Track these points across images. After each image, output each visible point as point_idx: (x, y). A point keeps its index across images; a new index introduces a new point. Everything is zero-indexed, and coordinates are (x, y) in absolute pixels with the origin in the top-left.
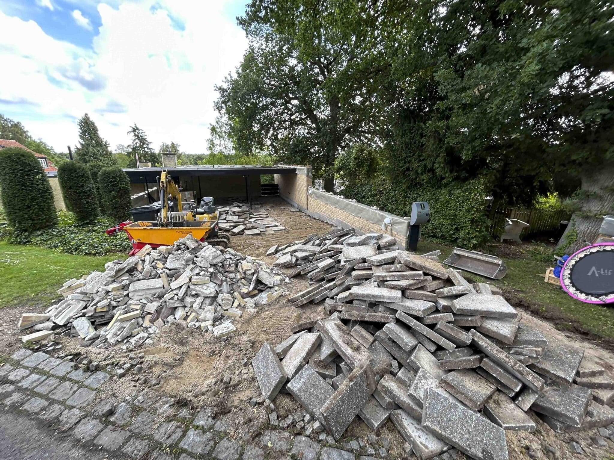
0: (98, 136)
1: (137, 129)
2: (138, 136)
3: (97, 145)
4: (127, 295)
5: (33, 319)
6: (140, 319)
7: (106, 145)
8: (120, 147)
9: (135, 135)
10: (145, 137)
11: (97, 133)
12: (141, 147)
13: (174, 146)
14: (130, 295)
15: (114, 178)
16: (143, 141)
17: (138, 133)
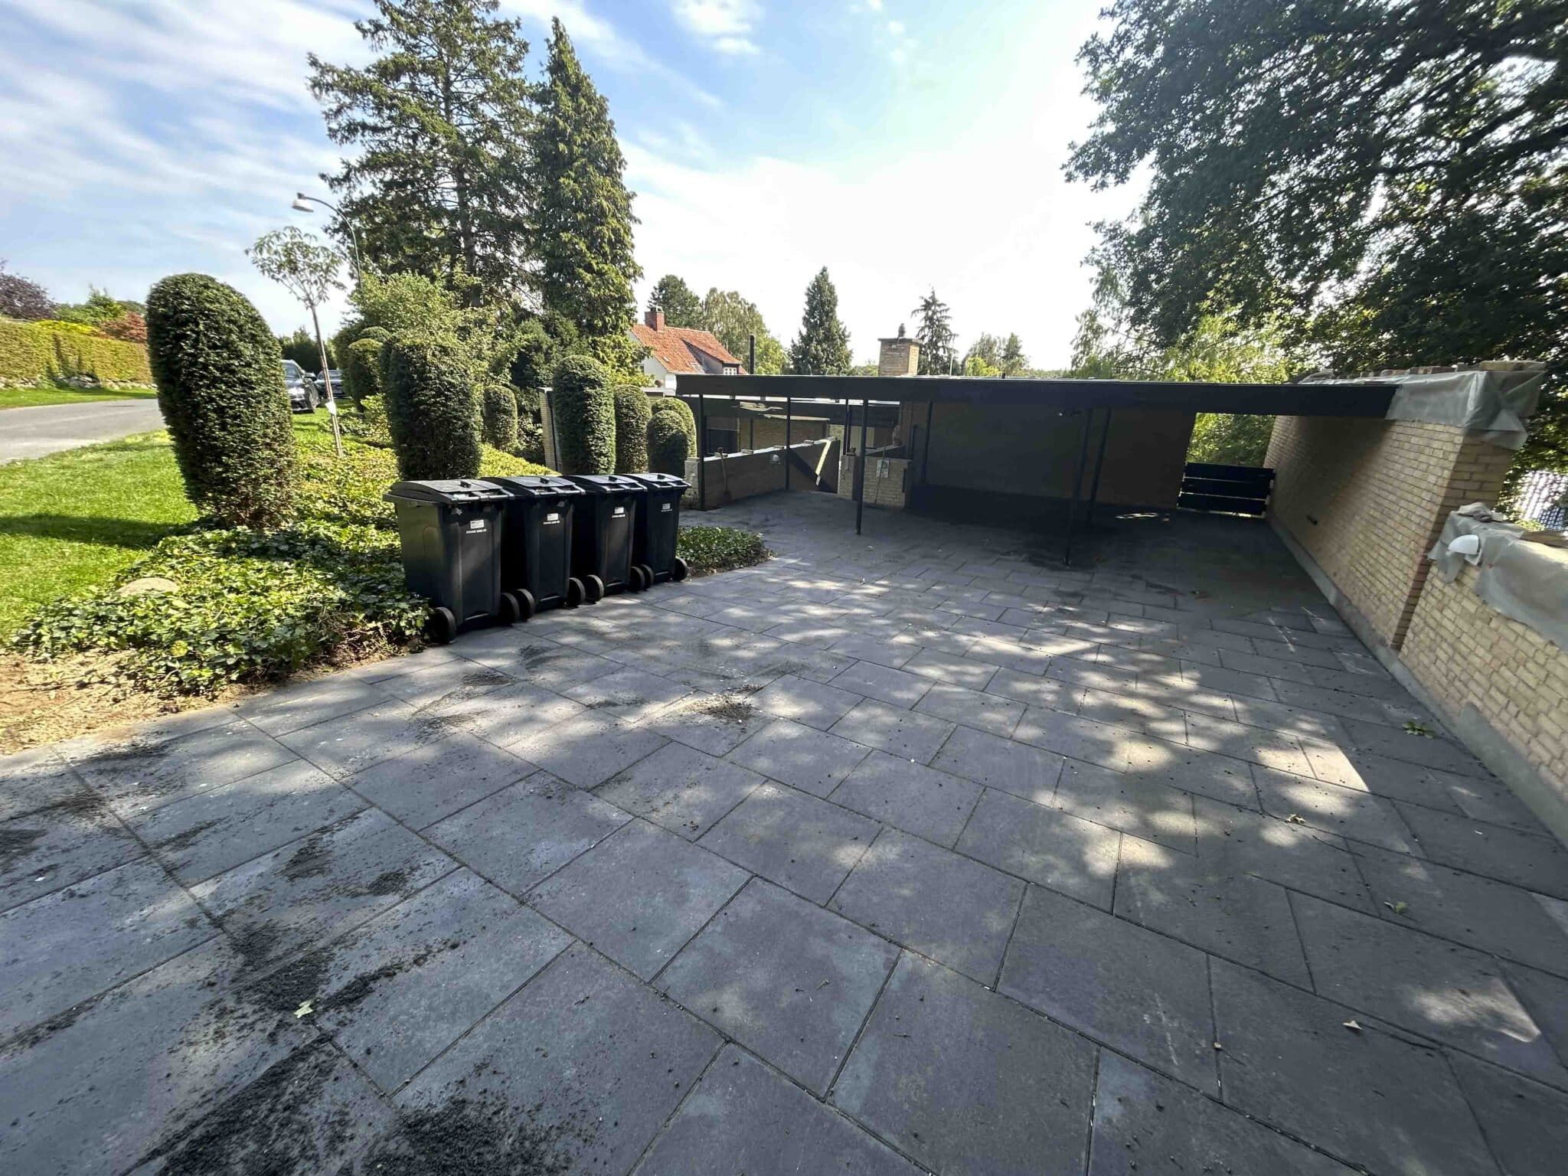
0: (833, 318)
1: (934, 302)
2: (931, 319)
3: (827, 338)
7: (843, 339)
11: (832, 310)
13: (1013, 345)
16: (939, 330)
17: (934, 313)
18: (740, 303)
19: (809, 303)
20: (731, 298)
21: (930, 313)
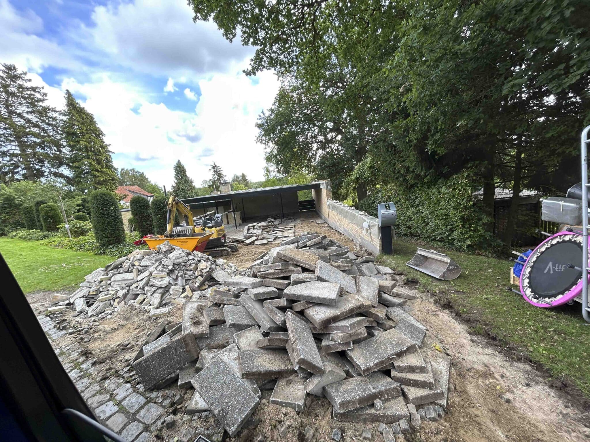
0: (186, 176)
1: (216, 166)
2: (216, 172)
3: (185, 182)
4: (110, 284)
5: (59, 298)
6: (112, 301)
7: (191, 182)
8: (205, 182)
9: (214, 171)
10: (221, 172)
11: (185, 174)
12: (219, 180)
13: (244, 176)
14: (112, 284)
15: (160, 204)
16: (219, 174)
17: (216, 170)
18: (136, 172)
19: (176, 172)
20: (132, 172)
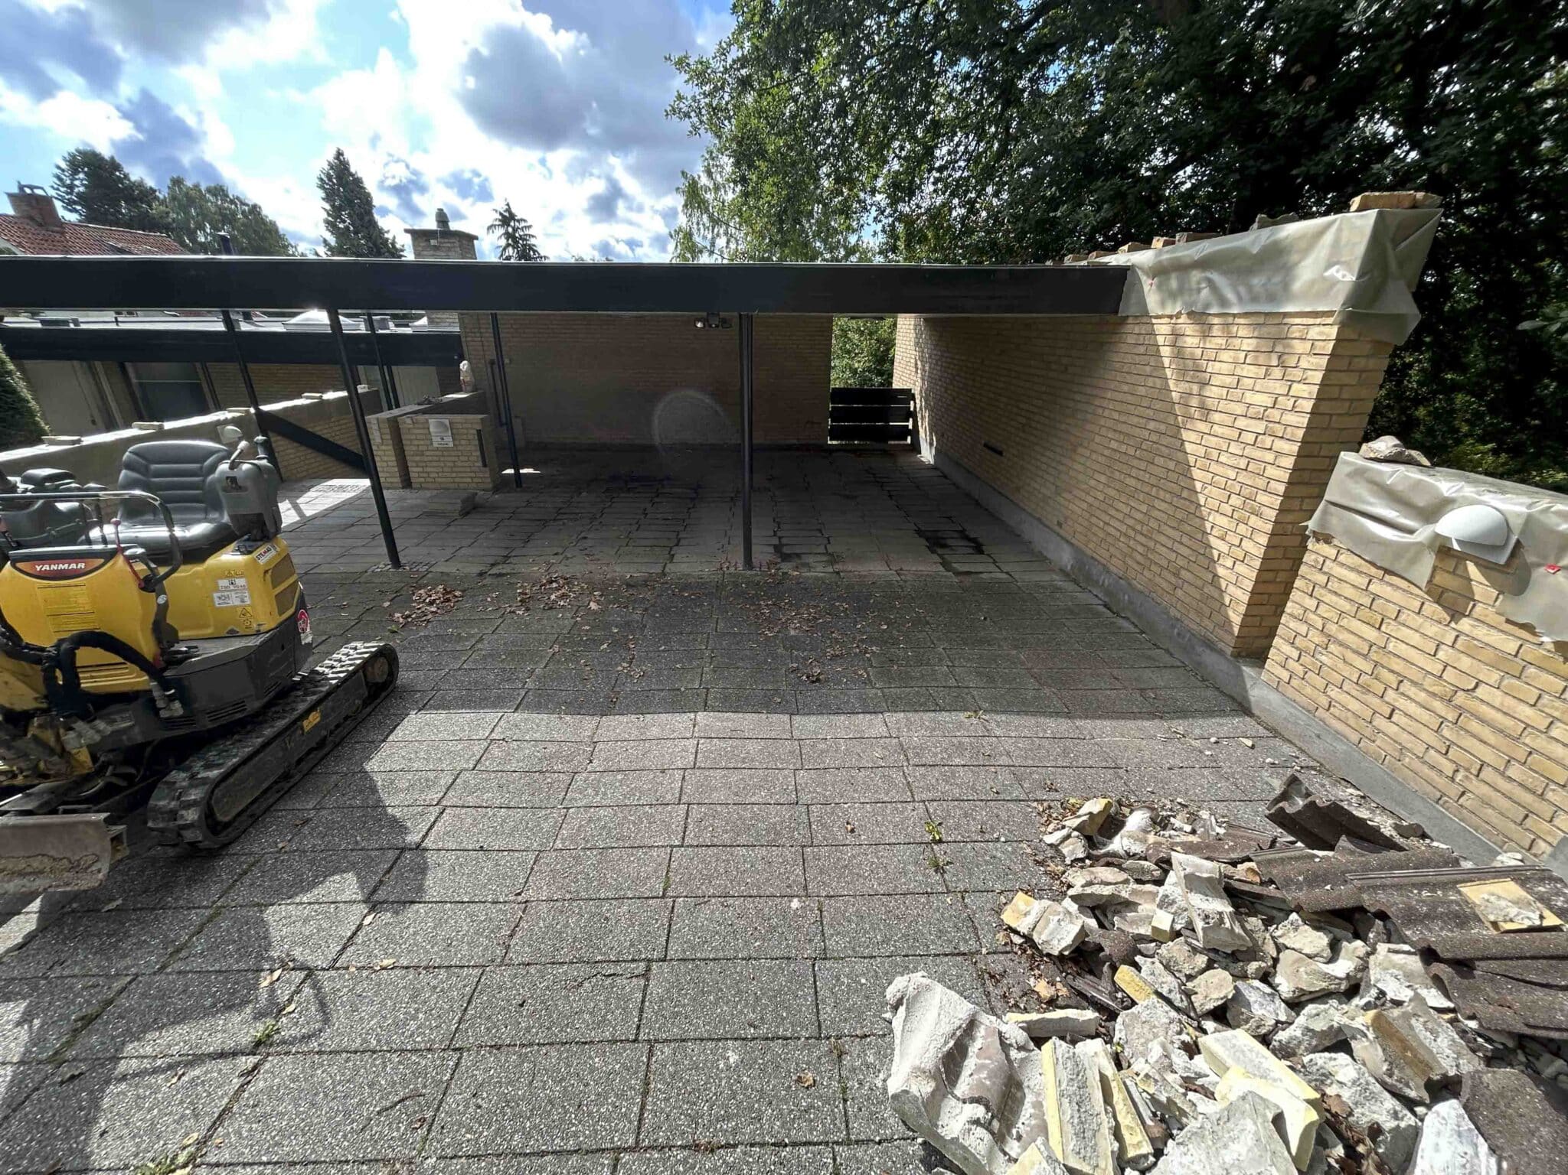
1: (512, 217)
2: (513, 237)
9: (508, 235)
10: (532, 241)
16: (525, 251)
17: (515, 230)
18: (232, 202)
19: (329, 198)
20: (215, 195)
21: (510, 230)
